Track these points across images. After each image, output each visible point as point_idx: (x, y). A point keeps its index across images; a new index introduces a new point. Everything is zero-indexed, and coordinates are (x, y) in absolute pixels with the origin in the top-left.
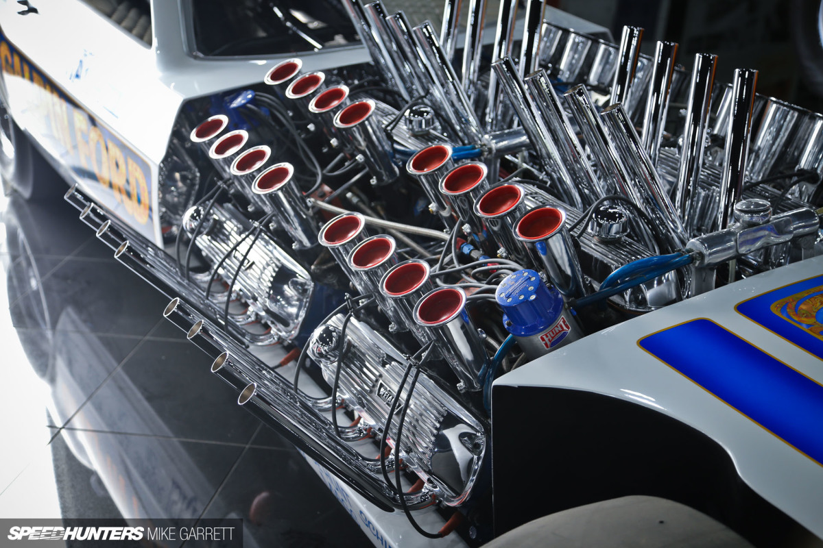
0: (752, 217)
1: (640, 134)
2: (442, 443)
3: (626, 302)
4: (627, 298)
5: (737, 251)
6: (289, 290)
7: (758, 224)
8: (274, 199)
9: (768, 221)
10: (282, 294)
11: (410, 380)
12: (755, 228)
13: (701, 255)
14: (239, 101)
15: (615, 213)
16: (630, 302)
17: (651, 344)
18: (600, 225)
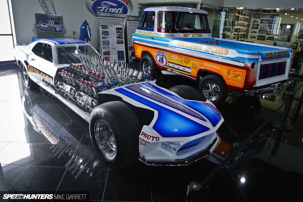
0: (127, 78)
2: (92, 103)
5: (125, 82)
6: (72, 91)
8: (70, 78)
10: (71, 91)
11: (88, 97)
12: (127, 80)
13: (121, 82)
14: (65, 69)
15: (112, 78)
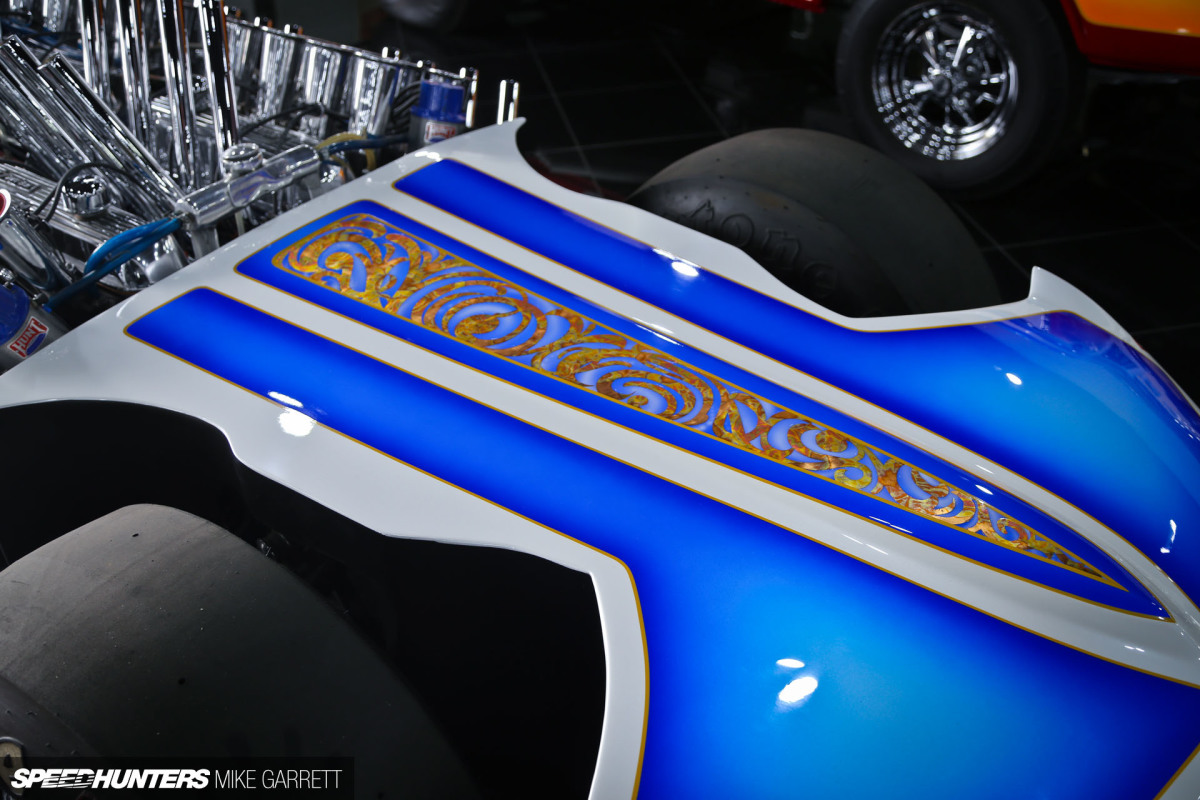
0: (242, 165)
1: (82, 73)
3: (122, 283)
4: (123, 279)
5: (232, 205)
7: (250, 171)
9: (261, 166)
12: (247, 176)
15: (91, 183)
16: (128, 281)
17: (141, 330)
18: (74, 200)
